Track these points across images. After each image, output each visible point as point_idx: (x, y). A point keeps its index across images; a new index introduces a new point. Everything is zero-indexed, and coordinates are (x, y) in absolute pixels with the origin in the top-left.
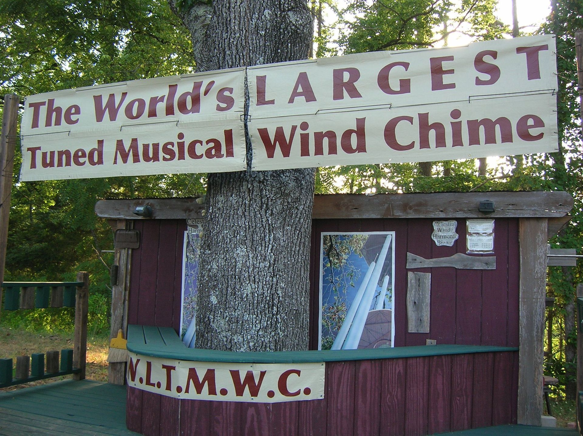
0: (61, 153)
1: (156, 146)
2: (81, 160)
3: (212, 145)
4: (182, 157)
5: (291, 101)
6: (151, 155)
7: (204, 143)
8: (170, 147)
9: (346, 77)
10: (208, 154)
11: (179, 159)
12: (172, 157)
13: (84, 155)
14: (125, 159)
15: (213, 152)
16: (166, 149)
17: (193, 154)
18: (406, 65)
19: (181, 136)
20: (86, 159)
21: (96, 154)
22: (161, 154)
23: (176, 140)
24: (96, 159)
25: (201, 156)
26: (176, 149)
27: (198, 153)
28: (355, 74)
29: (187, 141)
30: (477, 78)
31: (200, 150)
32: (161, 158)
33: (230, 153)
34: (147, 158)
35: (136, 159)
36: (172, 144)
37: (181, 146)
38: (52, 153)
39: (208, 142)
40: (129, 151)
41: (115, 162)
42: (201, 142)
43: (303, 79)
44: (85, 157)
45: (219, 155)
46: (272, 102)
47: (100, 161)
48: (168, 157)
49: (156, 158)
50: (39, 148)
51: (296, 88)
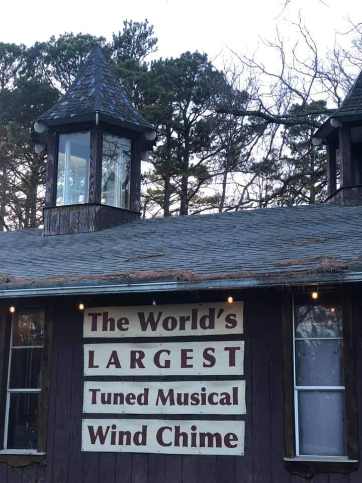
0: (116, 395)
1: (186, 395)
2: (132, 401)
3: (224, 396)
4: (204, 403)
5: (108, 367)
6: (183, 401)
7: (219, 395)
8: (196, 396)
9: (137, 356)
10: (222, 402)
11: (202, 404)
12: (197, 403)
13: (134, 397)
14: (164, 402)
15: (225, 401)
16: (193, 398)
17: (211, 402)
18: (169, 352)
19: (204, 389)
20: (136, 401)
21: (143, 397)
22: (190, 401)
23: (200, 392)
24: (143, 401)
25: (217, 403)
26: (200, 398)
27: (215, 401)
28: (142, 355)
29: (208, 393)
30: (204, 363)
31: (216, 399)
32: (189, 403)
33: (236, 402)
34: (180, 403)
35: (172, 403)
36: (197, 394)
37: (203, 396)
38: (109, 395)
39: (222, 394)
40: (167, 397)
41: (157, 404)
42: (217, 394)
43: (114, 354)
44: (135, 399)
45: (229, 403)
46: (97, 367)
47: (146, 403)
48: (194, 402)
49: (186, 403)
50: (99, 390)
51: (111, 360)
